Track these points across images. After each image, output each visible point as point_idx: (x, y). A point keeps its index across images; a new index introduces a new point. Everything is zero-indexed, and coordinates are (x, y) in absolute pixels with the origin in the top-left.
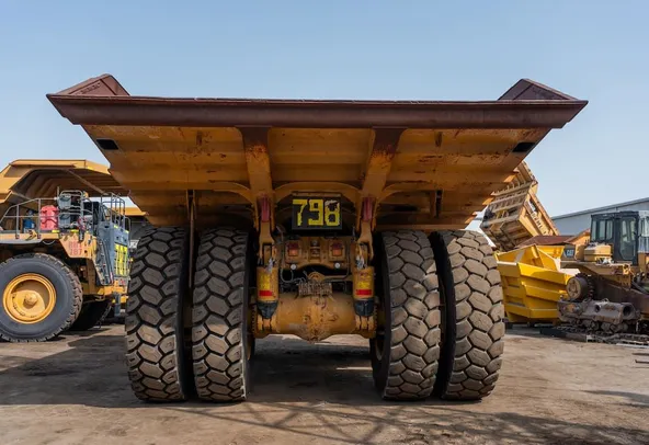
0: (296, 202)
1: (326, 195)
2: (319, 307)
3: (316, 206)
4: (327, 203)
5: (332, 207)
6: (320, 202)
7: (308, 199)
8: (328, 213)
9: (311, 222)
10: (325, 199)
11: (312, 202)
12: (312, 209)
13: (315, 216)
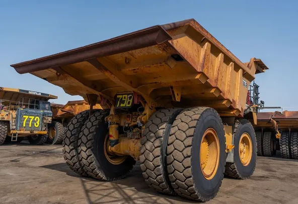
0: (118, 97)
1: (129, 93)
2: (134, 144)
3: (125, 97)
4: (129, 96)
5: (130, 98)
6: (126, 96)
7: (122, 95)
8: (129, 100)
9: (122, 105)
10: (128, 95)
11: (124, 96)
12: (123, 99)
13: (123, 102)
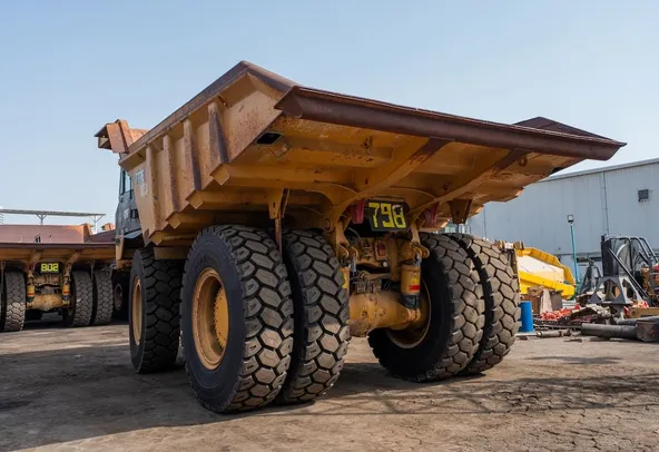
0: (371, 205)
1: (394, 200)
2: (373, 303)
3: (386, 209)
4: (394, 207)
5: (398, 211)
6: (388, 206)
7: (380, 202)
8: (396, 216)
9: (385, 224)
10: (393, 203)
11: (383, 205)
12: (383, 212)
13: (386, 218)
